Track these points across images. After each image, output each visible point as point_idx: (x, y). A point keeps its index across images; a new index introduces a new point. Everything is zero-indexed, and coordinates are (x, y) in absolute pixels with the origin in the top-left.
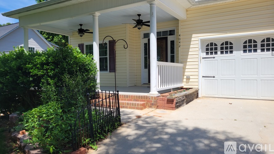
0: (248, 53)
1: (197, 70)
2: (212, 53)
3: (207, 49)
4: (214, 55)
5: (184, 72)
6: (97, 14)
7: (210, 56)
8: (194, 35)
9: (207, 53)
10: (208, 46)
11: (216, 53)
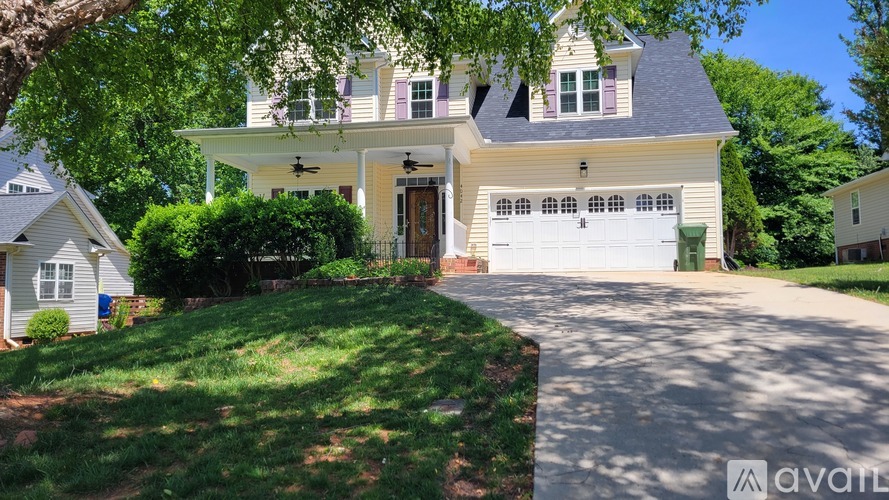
0: (547, 214)
1: (486, 235)
2: (504, 213)
3: (499, 208)
4: (507, 216)
5: (468, 238)
6: (366, 150)
7: (502, 216)
8: (481, 188)
9: (499, 213)
10: (499, 202)
11: (510, 213)
